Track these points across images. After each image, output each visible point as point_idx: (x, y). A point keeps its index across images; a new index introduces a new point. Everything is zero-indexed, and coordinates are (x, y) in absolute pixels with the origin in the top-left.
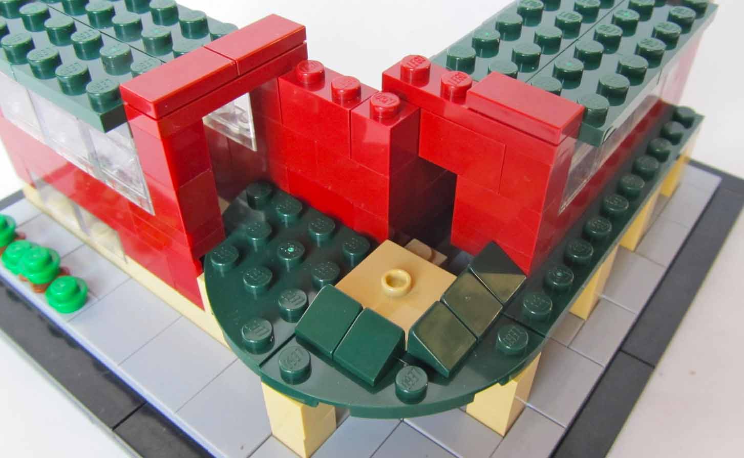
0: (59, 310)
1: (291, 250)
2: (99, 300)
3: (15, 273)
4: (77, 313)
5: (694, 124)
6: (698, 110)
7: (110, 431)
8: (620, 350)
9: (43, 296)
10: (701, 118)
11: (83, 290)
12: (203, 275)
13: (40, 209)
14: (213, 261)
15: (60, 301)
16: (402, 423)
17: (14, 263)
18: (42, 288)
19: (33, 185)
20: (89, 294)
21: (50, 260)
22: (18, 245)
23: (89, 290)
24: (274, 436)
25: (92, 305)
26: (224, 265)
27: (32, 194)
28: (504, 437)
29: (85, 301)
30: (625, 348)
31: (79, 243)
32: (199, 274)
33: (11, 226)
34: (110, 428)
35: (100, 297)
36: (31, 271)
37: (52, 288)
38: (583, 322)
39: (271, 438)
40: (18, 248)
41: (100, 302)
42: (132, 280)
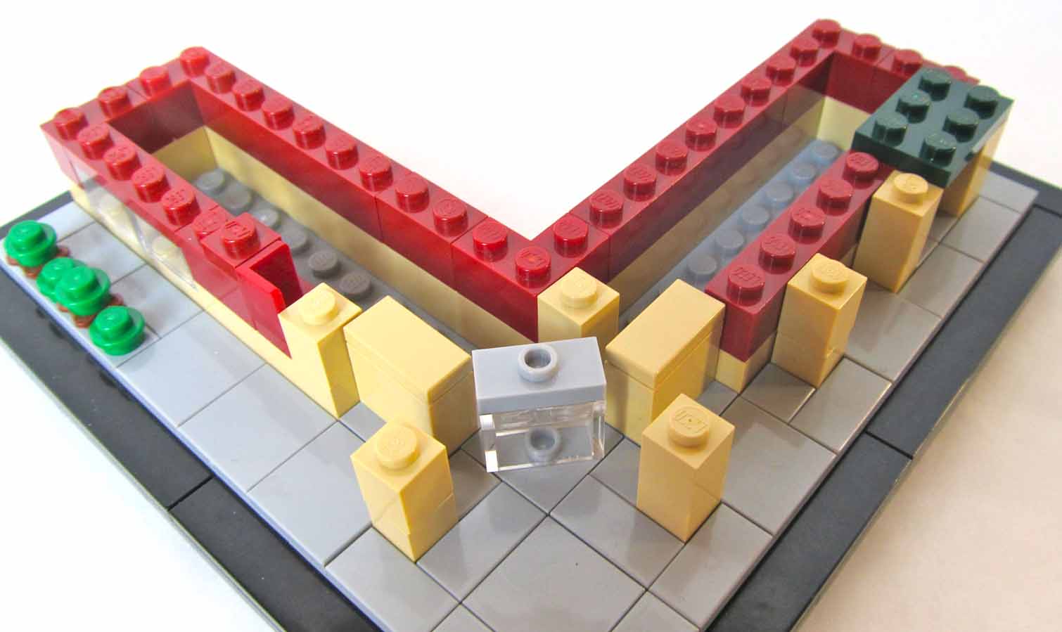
0: (108, 351)
2: (161, 338)
3: (53, 299)
4: (129, 355)
5: (997, 110)
6: (1004, 92)
7: (165, 511)
8: (865, 431)
9: (86, 331)
10: (1008, 103)
11: (138, 325)
13: (93, 216)
15: (107, 339)
16: (548, 518)
17: (52, 286)
18: (86, 321)
19: (82, 186)
20: (146, 330)
21: (95, 285)
22: (57, 264)
23: (145, 324)
24: (374, 528)
25: (151, 345)
27: (81, 197)
28: (686, 544)
29: (140, 340)
30: (872, 430)
31: (138, 262)
33: (50, 238)
34: (166, 507)
35: (161, 334)
36: (71, 297)
37: (98, 322)
38: (814, 390)
39: (371, 529)
40: (57, 268)
41: (161, 341)
42: (203, 313)
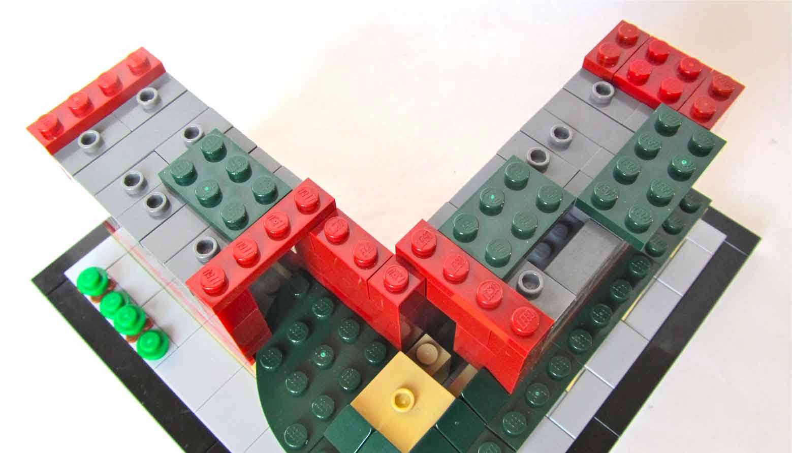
1: (323, 355)
2: (178, 347)
3: (112, 319)
4: (163, 358)
9: (137, 342)
10: (709, 201)
12: (255, 364)
14: (262, 364)
18: (136, 338)
21: (138, 317)
22: (113, 299)
25: (172, 351)
26: (271, 368)
31: (159, 287)
32: (252, 364)
37: (142, 339)
41: (179, 349)
42: (202, 328)
